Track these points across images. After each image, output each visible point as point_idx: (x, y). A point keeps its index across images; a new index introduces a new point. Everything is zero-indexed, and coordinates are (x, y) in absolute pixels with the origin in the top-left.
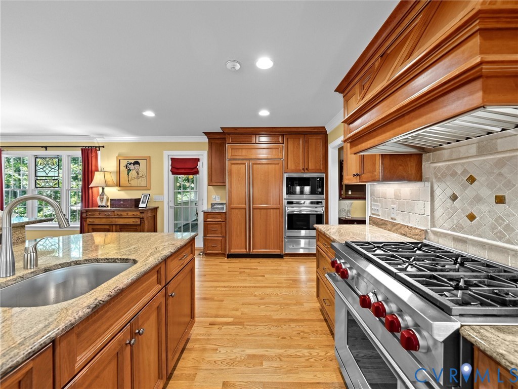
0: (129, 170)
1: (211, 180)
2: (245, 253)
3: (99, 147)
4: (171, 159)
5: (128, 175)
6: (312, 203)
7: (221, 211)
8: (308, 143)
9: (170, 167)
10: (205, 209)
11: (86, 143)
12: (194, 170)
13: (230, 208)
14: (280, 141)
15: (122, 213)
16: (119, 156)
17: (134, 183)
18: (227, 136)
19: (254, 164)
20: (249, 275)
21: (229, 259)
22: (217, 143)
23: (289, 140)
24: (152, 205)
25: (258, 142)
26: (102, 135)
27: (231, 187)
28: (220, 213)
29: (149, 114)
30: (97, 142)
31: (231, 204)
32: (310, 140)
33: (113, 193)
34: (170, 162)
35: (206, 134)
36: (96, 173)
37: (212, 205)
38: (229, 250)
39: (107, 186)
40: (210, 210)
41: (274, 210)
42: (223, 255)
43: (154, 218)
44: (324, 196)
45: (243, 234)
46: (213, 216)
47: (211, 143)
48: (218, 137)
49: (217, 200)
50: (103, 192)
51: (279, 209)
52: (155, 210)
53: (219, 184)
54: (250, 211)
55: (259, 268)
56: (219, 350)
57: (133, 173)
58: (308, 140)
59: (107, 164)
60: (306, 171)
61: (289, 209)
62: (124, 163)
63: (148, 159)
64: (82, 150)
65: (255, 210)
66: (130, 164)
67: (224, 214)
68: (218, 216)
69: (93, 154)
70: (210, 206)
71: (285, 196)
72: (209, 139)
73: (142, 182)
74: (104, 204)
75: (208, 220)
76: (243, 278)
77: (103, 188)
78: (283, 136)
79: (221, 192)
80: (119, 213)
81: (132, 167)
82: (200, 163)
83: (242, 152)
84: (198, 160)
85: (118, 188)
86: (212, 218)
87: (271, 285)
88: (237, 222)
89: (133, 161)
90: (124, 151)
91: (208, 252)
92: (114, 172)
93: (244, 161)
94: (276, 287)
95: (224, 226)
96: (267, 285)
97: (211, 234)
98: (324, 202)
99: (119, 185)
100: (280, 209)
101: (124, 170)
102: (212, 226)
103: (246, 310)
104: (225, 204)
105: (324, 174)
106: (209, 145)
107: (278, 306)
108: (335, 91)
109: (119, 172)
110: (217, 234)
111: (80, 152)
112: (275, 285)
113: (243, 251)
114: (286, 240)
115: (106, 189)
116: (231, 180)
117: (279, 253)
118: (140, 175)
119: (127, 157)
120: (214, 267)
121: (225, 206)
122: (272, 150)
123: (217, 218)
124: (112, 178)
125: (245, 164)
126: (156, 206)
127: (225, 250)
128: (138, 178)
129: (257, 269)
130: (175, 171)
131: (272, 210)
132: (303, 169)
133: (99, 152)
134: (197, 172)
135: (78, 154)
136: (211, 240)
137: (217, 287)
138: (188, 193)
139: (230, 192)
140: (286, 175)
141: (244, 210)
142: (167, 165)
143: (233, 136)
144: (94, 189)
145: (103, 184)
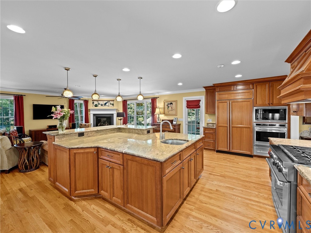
0: (168, 107)
1: (207, 111)
2: (227, 151)
3: (157, 98)
4: (187, 101)
5: (168, 109)
6: (280, 125)
7: (213, 127)
8: (273, 87)
9: (186, 105)
10: (204, 126)
11: (153, 96)
12: (198, 106)
13: (218, 126)
14: (251, 87)
15: (167, 126)
16: (164, 101)
17: (171, 112)
18: (216, 88)
19: (233, 102)
20: (229, 161)
21: (217, 153)
22: (210, 92)
23: (258, 86)
24: (178, 123)
25: (235, 90)
26: (158, 93)
27: (218, 115)
28: (212, 129)
29: (180, 84)
30: (156, 95)
31: (218, 124)
32: (274, 85)
33: (162, 117)
34: (186, 102)
35: (204, 87)
36: (156, 109)
37: (208, 124)
38: (217, 148)
39: (160, 114)
40: (206, 127)
41: (247, 129)
42: (214, 150)
43: (179, 129)
44: (287, 121)
45: (226, 140)
46: (208, 130)
47: (207, 92)
48: (211, 88)
49: (210, 121)
50: (159, 116)
51: (249, 128)
52: (179, 125)
53: (211, 113)
54: (230, 128)
55: (235, 159)
56: (214, 181)
57: (170, 108)
58: (273, 85)
59: (160, 104)
60: (271, 105)
61: (257, 129)
62: (166, 104)
63: (176, 101)
64: (151, 99)
65: (234, 128)
66: (169, 104)
67: (214, 129)
68: (211, 130)
69: (155, 101)
70: (206, 125)
71: (255, 120)
72: (206, 90)
73: (174, 112)
74: (159, 122)
75: (206, 131)
76: (225, 162)
77: (159, 115)
78: (253, 84)
79: (213, 117)
80: (166, 126)
81: (169, 105)
82: (201, 102)
83: (225, 96)
84: (200, 101)
85: (164, 115)
86: (208, 131)
87: (242, 168)
88: (222, 133)
89: (170, 103)
90: (166, 98)
91: (206, 147)
92: (162, 108)
93: (227, 101)
94: (245, 169)
95: (214, 136)
96: (239, 167)
97: (208, 139)
98: (287, 125)
99: (164, 113)
100: (251, 129)
101: (166, 107)
102: (208, 135)
103: (226, 173)
104: (215, 124)
105: (287, 107)
106: (206, 93)
107: (245, 176)
108: (285, 62)
109: (164, 108)
110: (210, 139)
111: (151, 100)
112: (244, 168)
113: (225, 150)
114: (255, 147)
115: (160, 115)
116: (219, 111)
117: (250, 154)
118: (173, 109)
119: (167, 101)
120: (209, 155)
121: (215, 125)
122: (245, 93)
123: (210, 131)
124: (162, 111)
125: (227, 102)
126: (180, 123)
127: (215, 148)
128: (172, 111)
129: (234, 160)
130: (189, 106)
131: (244, 128)
132: (269, 104)
133: (157, 100)
134: (199, 107)
135: (150, 101)
136: (207, 142)
137: (211, 163)
138: (191, 116)
139: (218, 118)
140: (255, 108)
141: (227, 128)
142: (185, 104)
143: (219, 87)
144: (156, 115)
145: (159, 113)
